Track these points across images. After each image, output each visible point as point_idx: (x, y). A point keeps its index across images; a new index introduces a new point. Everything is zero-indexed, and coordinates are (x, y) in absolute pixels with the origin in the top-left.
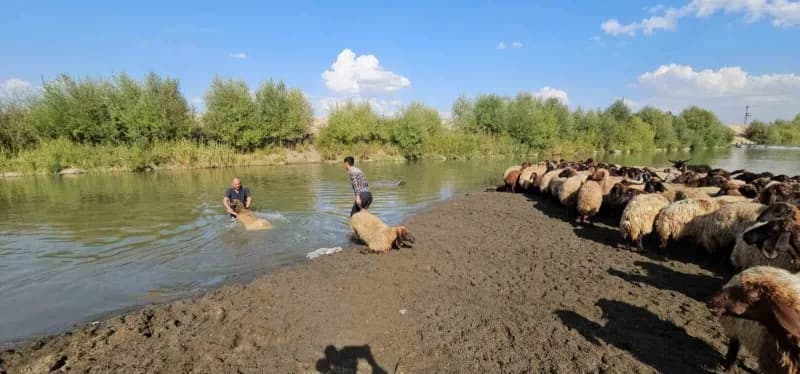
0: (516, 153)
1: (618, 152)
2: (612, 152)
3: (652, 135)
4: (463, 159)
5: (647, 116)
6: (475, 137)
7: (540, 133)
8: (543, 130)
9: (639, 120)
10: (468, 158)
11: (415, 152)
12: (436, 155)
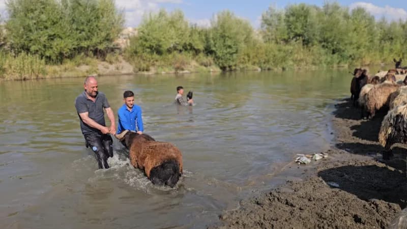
0: (328, 63)
4: (278, 70)
6: (288, 47)
7: (351, 44)
8: (354, 41)
10: (284, 69)
11: (232, 63)
12: (250, 65)
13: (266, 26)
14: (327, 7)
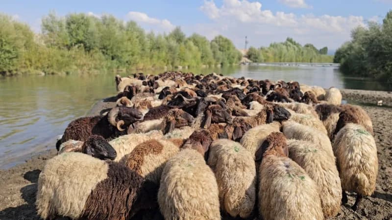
0: (109, 68)
1: (180, 68)
2: (177, 67)
3: (199, 55)
4: (63, 74)
5: (196, 40)
7: (127, 51)
8: (129, 49)
9: (191, 43)
10: (67, 73)
11: (12, 68)
13: (47, 32)
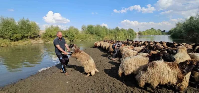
0: (97, 39)
1: (118, 38)
2: (117, 38)
3: (123, 34)
4: (85, 40)
5: (123, 30)
6: (88, 35)
7: (102, 34)
9: (121, 31)
10: (86, 40)
11: (72, 39)
12: (78, 40)
13: (83, 30)
14: (97, 26)
